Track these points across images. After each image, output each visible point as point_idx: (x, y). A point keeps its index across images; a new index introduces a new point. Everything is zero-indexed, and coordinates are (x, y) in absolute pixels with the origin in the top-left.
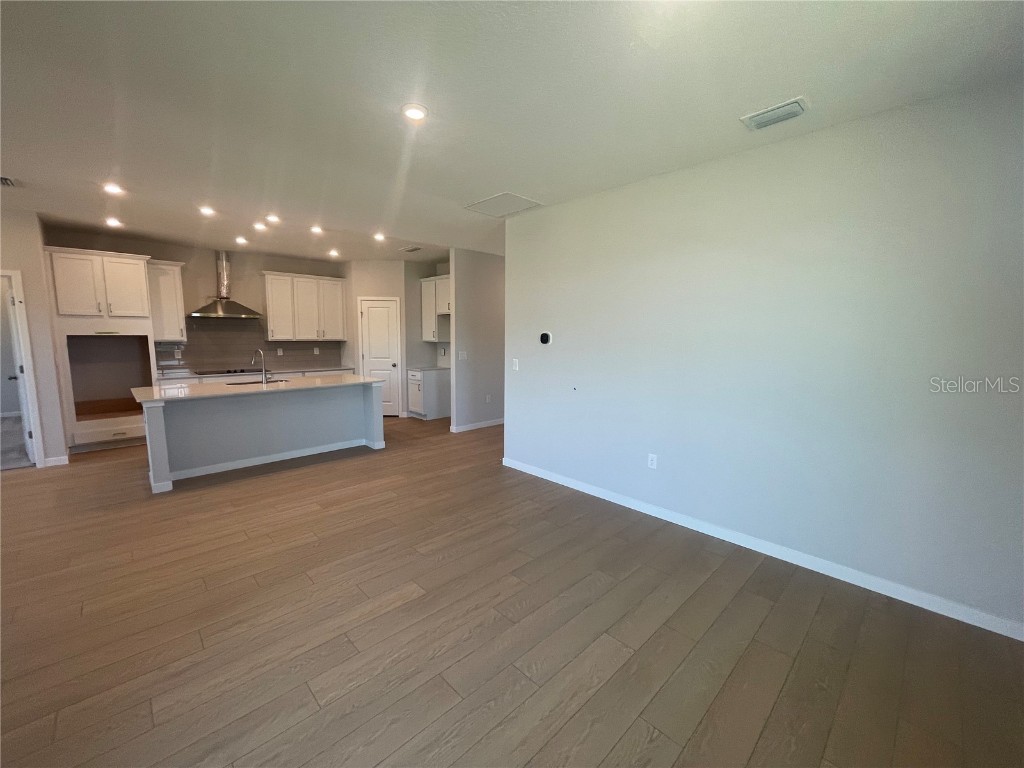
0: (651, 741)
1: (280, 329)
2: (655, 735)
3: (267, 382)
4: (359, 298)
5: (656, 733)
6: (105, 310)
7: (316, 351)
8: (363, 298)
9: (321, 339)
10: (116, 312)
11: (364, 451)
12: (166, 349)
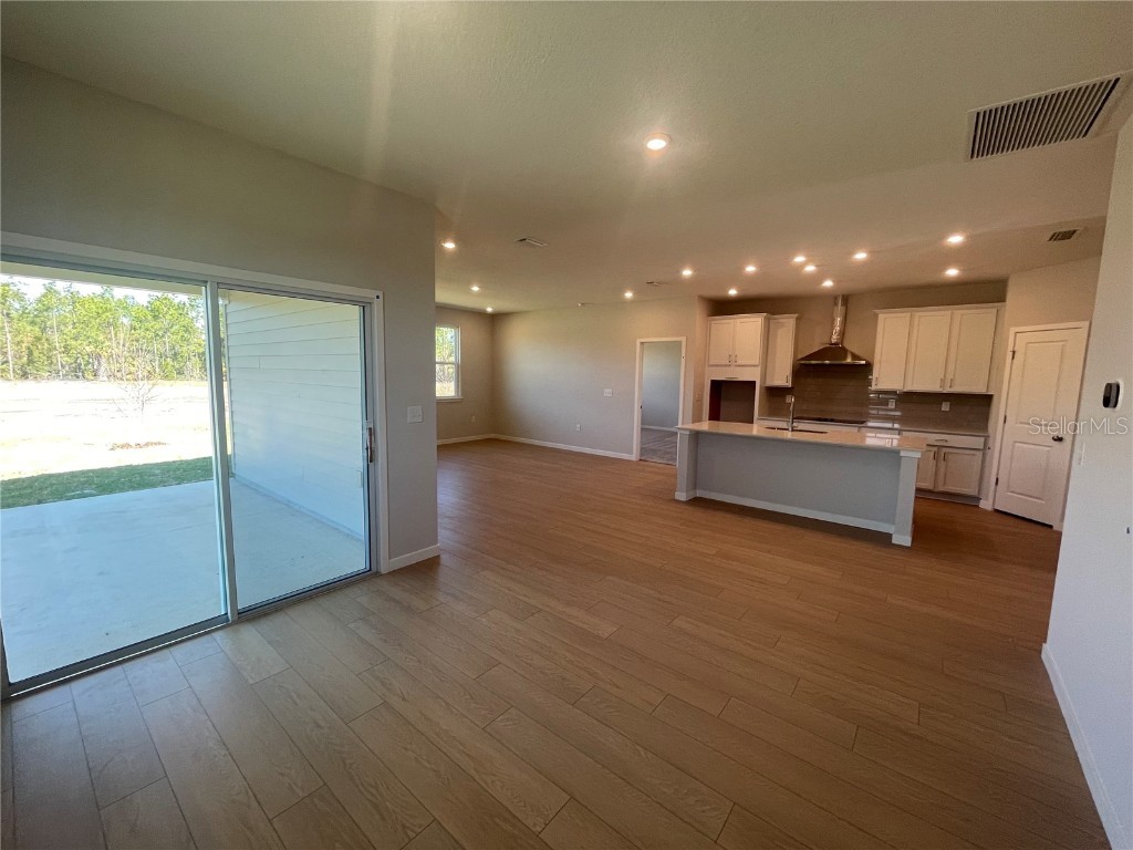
0: (404, 826)
1: (886, 377)
2: (410, 833)
3: (793, 430)
4: (1013, 330)
5: (412, 835)
6: (732, 362)
7: (945, 407)
8: (1018, 329)
9: (947, 390)
10: (740, 362)
11: (883, 539)
12: (774, 393)
